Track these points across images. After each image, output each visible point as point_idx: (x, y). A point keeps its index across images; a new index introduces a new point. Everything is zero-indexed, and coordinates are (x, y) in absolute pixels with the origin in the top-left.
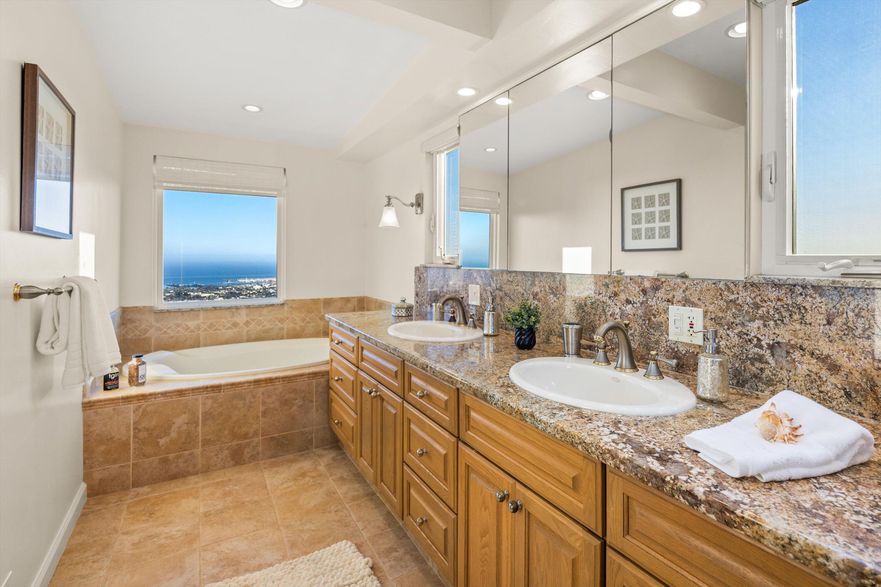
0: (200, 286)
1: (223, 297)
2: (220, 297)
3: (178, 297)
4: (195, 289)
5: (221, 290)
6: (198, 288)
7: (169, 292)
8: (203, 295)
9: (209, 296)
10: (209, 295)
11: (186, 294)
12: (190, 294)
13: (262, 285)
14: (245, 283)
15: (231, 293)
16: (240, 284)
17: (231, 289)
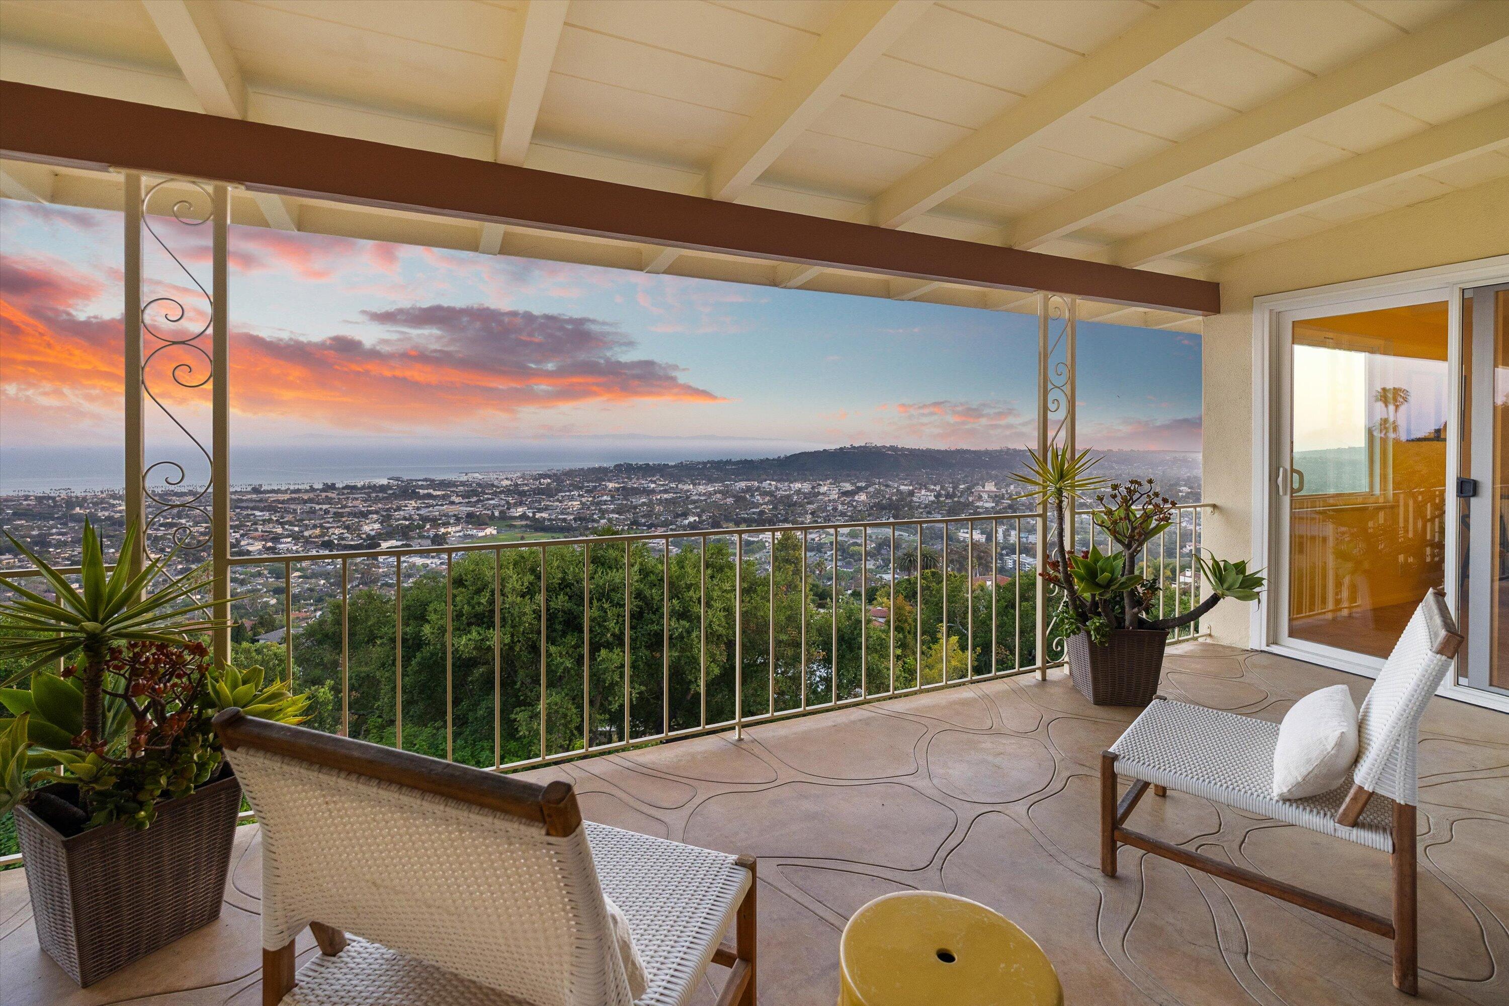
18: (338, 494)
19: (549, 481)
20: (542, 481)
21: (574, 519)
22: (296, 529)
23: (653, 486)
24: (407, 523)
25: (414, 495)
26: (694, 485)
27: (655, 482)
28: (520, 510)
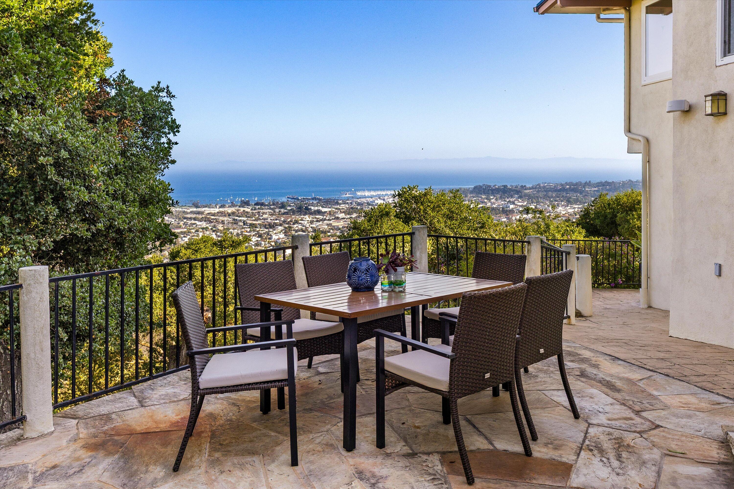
0: (320, 200)
1: (344, 212)
2: (341, 212)
3: (299, 211)
4: (315, 202)
5: (340, 204)
6: (317, 201)
7: (290, 206)
8: (324, 210)
9: (330, 211)
10: (330, 209)
11: (307, 209)
12: (310, 208)
13: (384, 200)
14: (365, 197)
15: (352, 208)
16: (360, 198)
17: (351, 203)
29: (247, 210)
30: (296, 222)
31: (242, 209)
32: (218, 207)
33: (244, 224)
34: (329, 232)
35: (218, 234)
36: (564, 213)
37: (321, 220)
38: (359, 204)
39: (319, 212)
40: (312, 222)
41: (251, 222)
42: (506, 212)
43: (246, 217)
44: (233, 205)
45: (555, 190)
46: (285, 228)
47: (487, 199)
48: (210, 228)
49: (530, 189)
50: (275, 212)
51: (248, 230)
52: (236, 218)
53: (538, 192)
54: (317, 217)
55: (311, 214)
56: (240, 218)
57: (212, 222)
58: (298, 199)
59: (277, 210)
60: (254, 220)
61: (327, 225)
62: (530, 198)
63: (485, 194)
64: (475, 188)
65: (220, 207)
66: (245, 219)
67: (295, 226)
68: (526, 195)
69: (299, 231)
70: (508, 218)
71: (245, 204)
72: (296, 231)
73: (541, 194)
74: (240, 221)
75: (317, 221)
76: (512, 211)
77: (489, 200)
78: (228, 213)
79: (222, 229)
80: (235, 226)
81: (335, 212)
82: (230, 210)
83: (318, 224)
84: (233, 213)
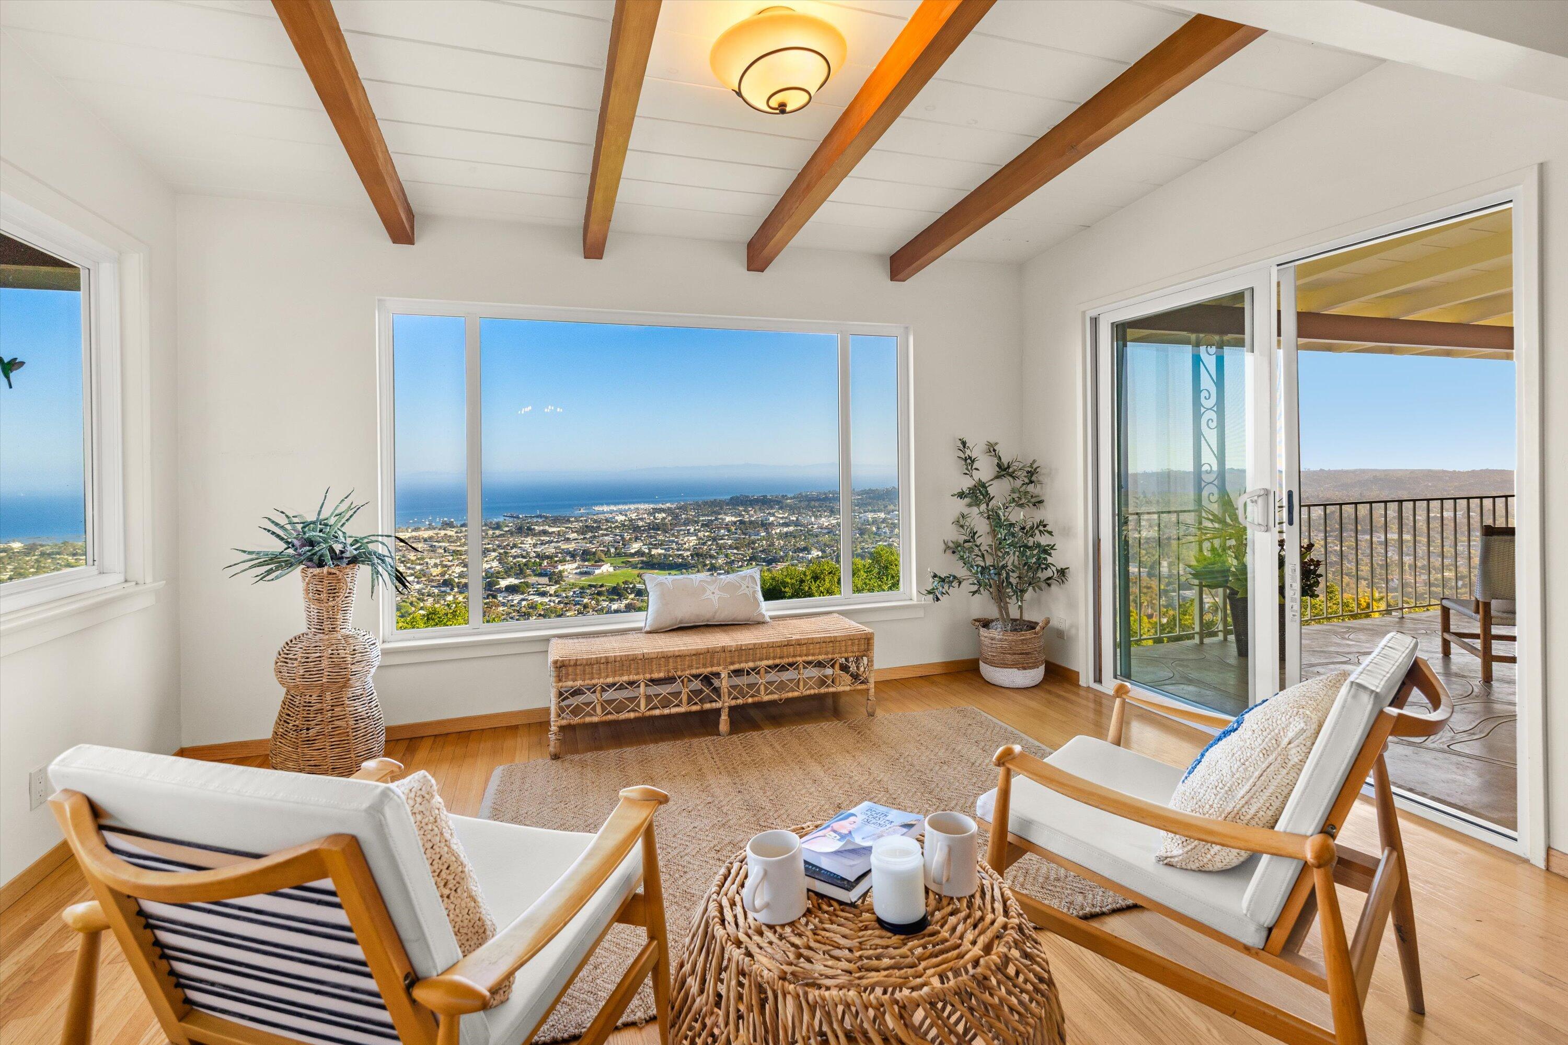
18: (456, 532)
19: (664, 515)
20: (657, 515)
21: (692, 555)
22: (418, 567)
23: (772, 519)
24: (524, 560)
25: (530, 532)
26: (816, 517)
27: (773, 515)
28: (635, 547)
29: (449, 533)
30: (515, 546)
31: (443, 533)
32: (410, 530)
33: (445, 551)
34: (557, 557)
35: (408, 565)
36: (826, 524)
37: (547, 543)
38: (595, 521)
39: (545, 533)
40: (535, 545)
41: (454, 548)
42: (765, 525)
43: (449, 542)
44: (430, 528)
45: (818, 500)
46: (500, 554)
47: (744, 511)
48: (397, 558)
49: (791, 498)
50: (487, 534)
51: (451, 558)
52: (434, 544)
53: (800, 501)
54: (542, 538)
55: (534, 535)
56: (440, 544)
57: (400, 551)
58: (518, 517)
59: (490, 532)
60: (459, 546)
61: (555, 548)
62: (792, 509)
63: (742, 505)
64: (732, 498)
65: (413, 531)
66: (447, 545)
67: (513, 551)
68: (787, 505)
69: (519, 557)
70: (768, 533)
71: (450, 525)
72: (515, 557)
73: (804, 504)
74: (440, 547)
75: (541, 544)
76: (772, 524)
77: (747, 512)
78: (423, 538)
79: (413, 558)
80: (432, 554)
81: (565, 533)
82: (426, 534)
83: (543, 547)
84: (431, 538)
